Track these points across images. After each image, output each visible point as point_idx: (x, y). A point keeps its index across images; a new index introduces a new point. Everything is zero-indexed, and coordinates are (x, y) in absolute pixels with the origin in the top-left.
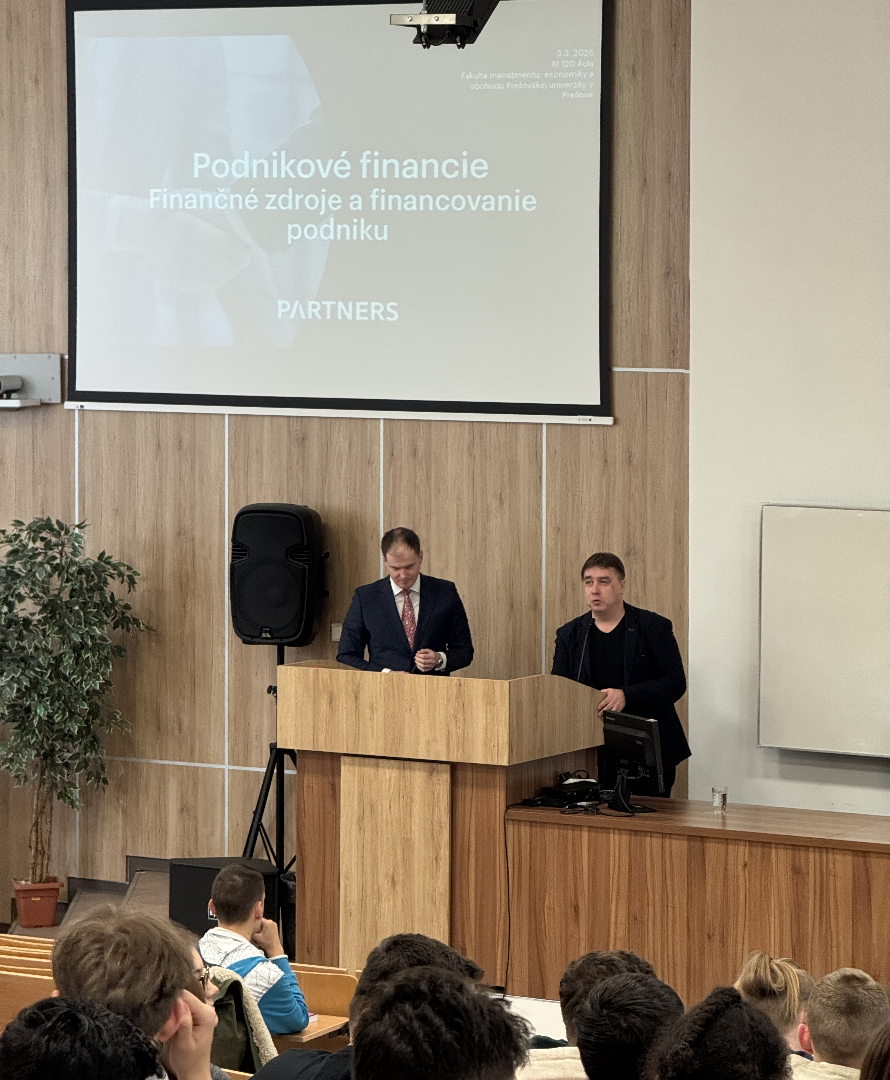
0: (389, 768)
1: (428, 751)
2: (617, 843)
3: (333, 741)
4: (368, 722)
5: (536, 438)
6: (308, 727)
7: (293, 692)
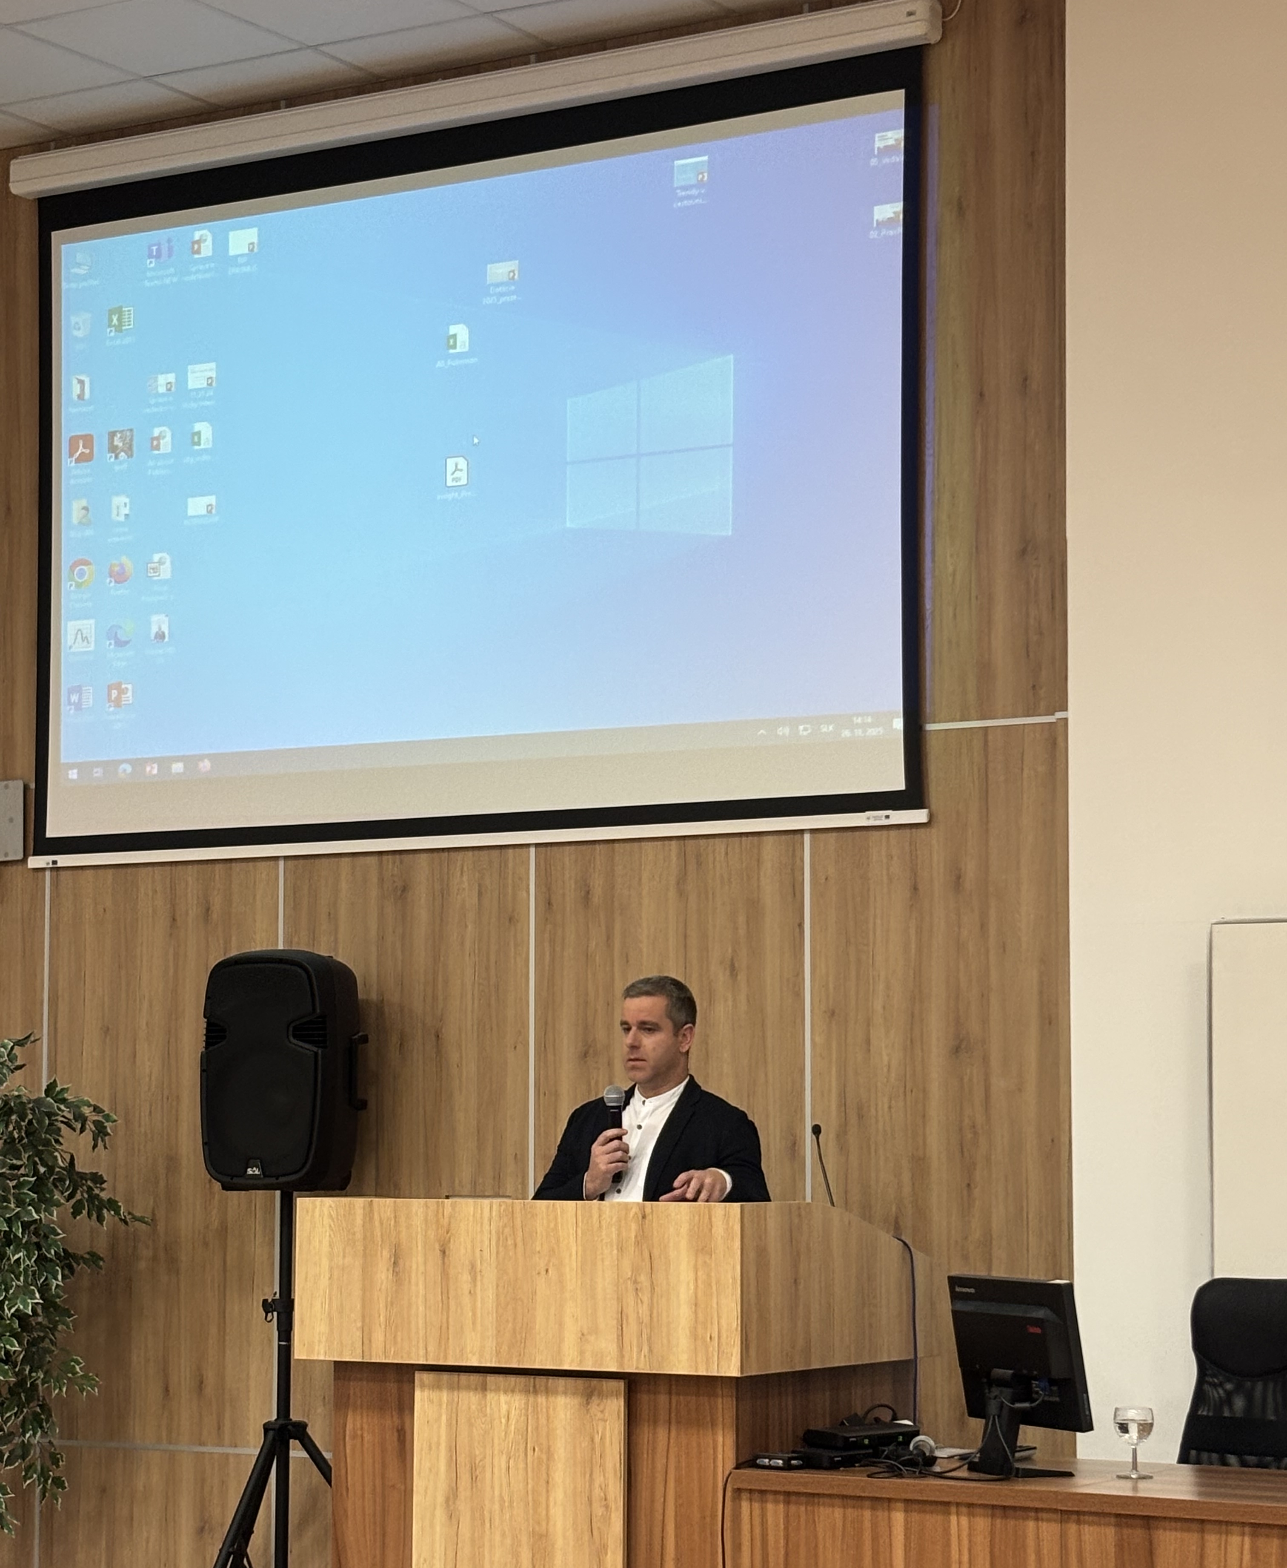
0: (505, 1392)
1: (582, 1353)
2: (965, 1534)
3: (399, 1339)
4: (466, 1300)
5: (794, 855)
6: (352, 1315)
7: (325, 1248)
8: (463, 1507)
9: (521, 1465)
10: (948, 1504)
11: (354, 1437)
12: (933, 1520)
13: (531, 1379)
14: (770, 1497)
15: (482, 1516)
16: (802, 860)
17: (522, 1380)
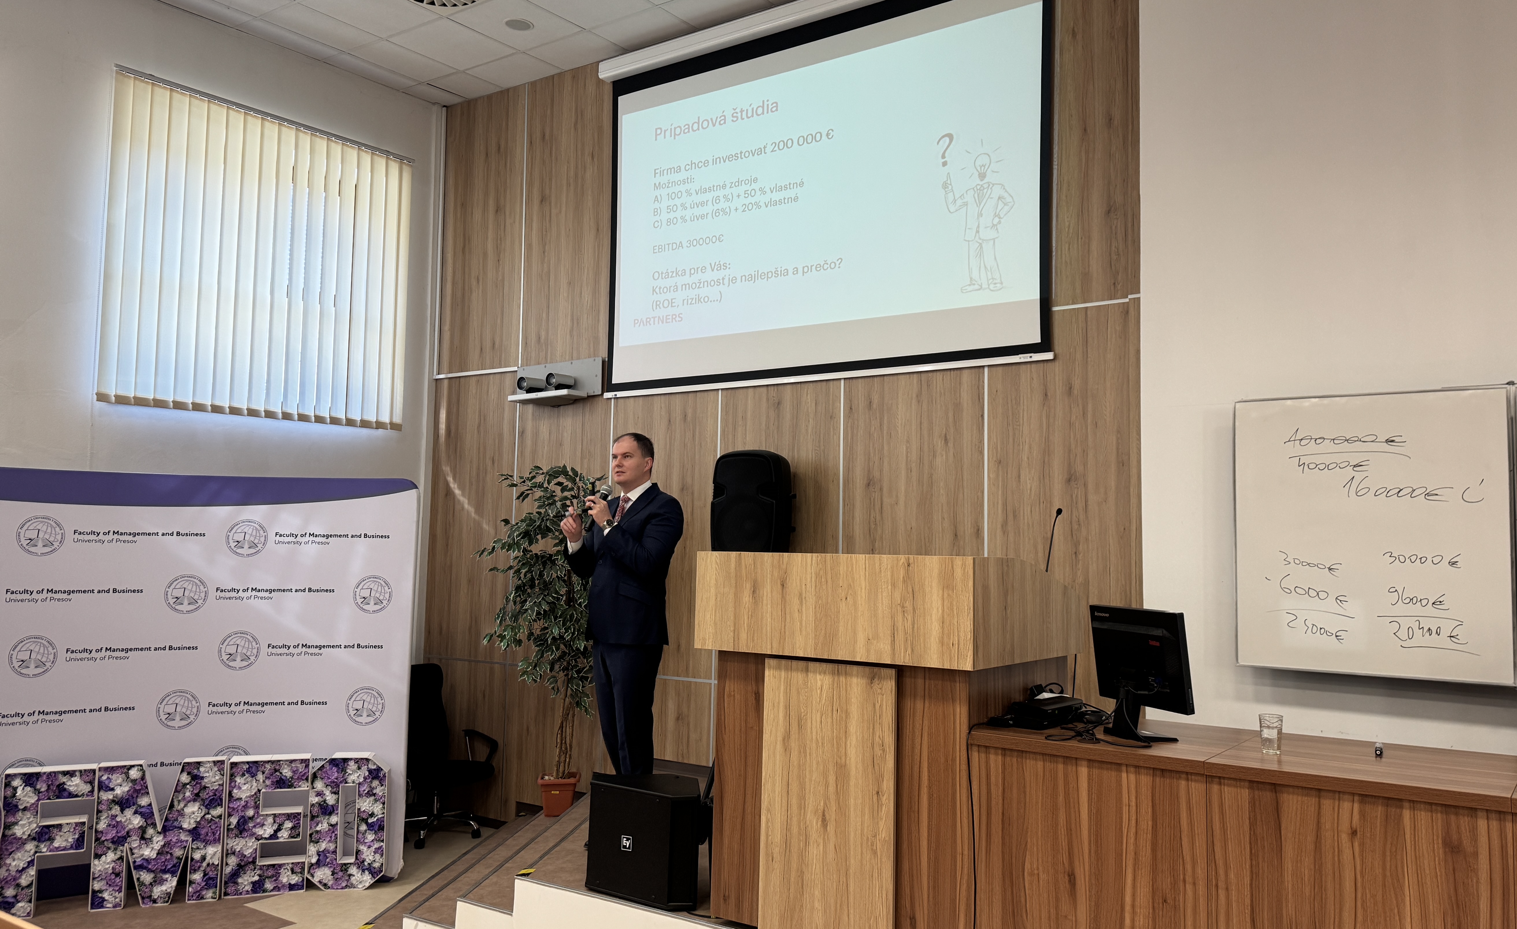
0: (820, 674)
1: (868, 651)
2: (1133, 787)
3: (756, 638)
4: (796, 615)
5: (979, 380)
6: (728, 623)
7: (713, 582)
8: (794, 744)
9: (829, 720)
10: (1120, 765)
11: (729, 696)
12: (1108, 776)
13: (836, 665)
14: (992, 751)
15: (805, 752)
16: (984, 382)
17: (830, 666)
